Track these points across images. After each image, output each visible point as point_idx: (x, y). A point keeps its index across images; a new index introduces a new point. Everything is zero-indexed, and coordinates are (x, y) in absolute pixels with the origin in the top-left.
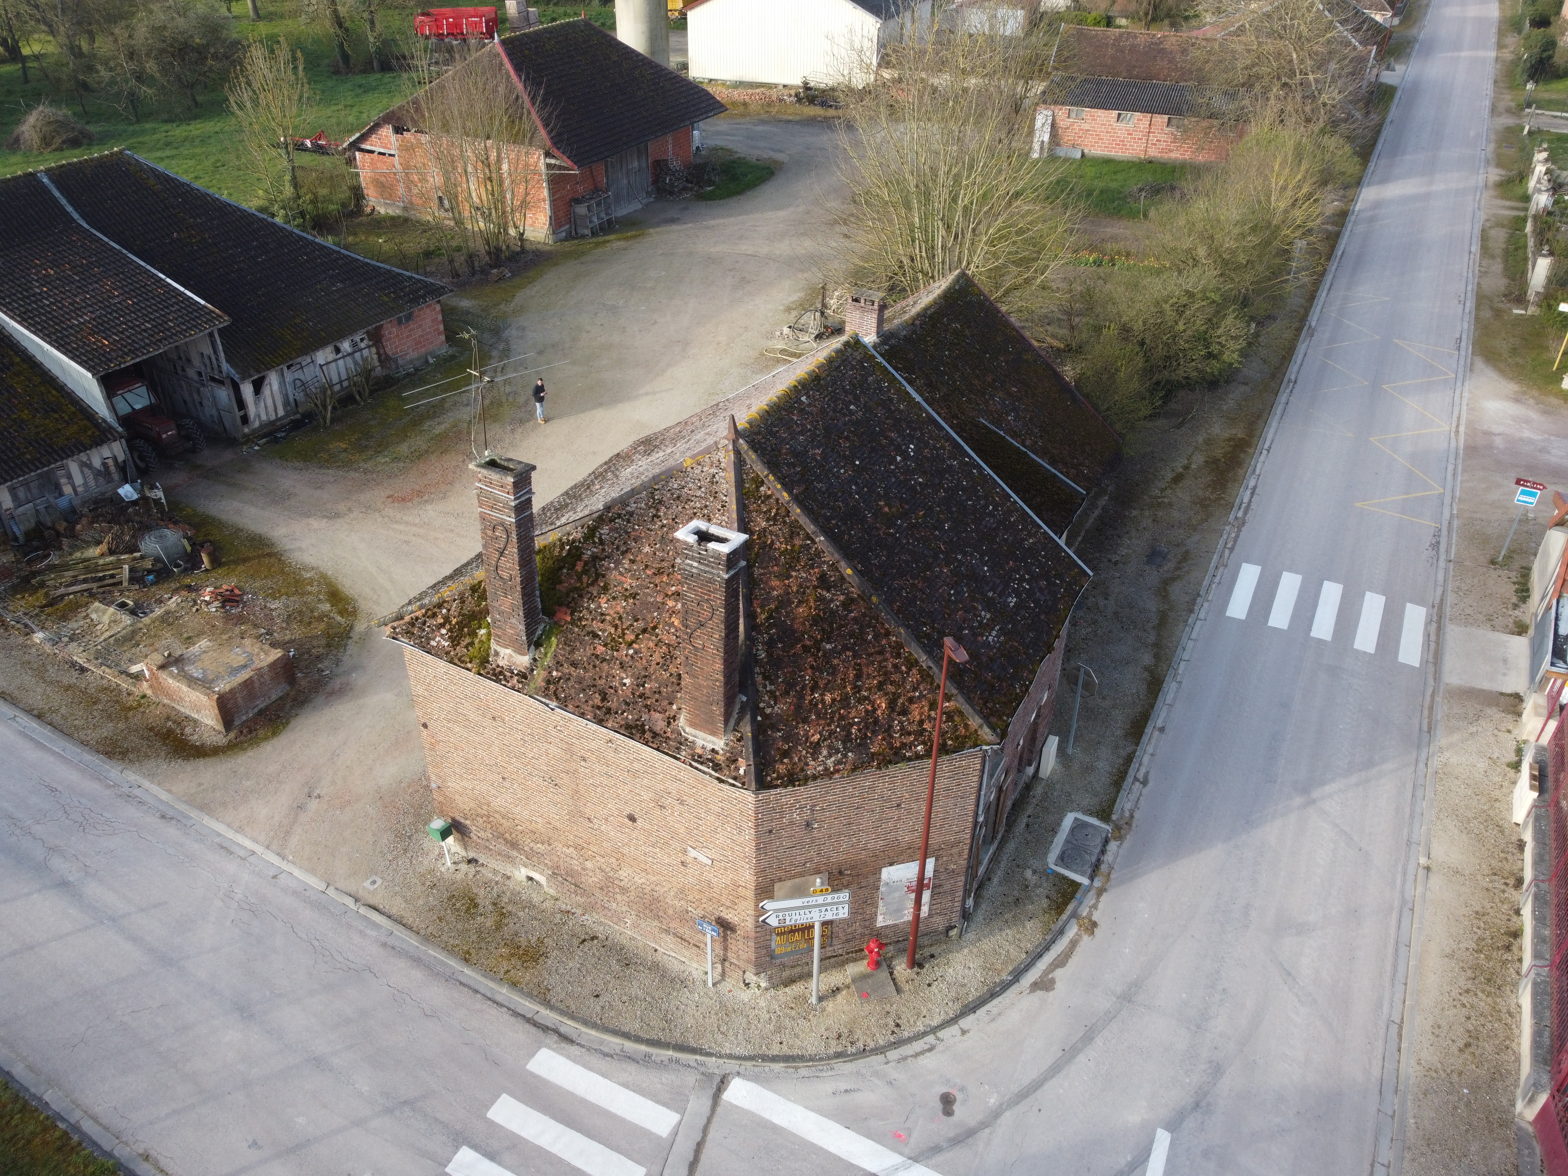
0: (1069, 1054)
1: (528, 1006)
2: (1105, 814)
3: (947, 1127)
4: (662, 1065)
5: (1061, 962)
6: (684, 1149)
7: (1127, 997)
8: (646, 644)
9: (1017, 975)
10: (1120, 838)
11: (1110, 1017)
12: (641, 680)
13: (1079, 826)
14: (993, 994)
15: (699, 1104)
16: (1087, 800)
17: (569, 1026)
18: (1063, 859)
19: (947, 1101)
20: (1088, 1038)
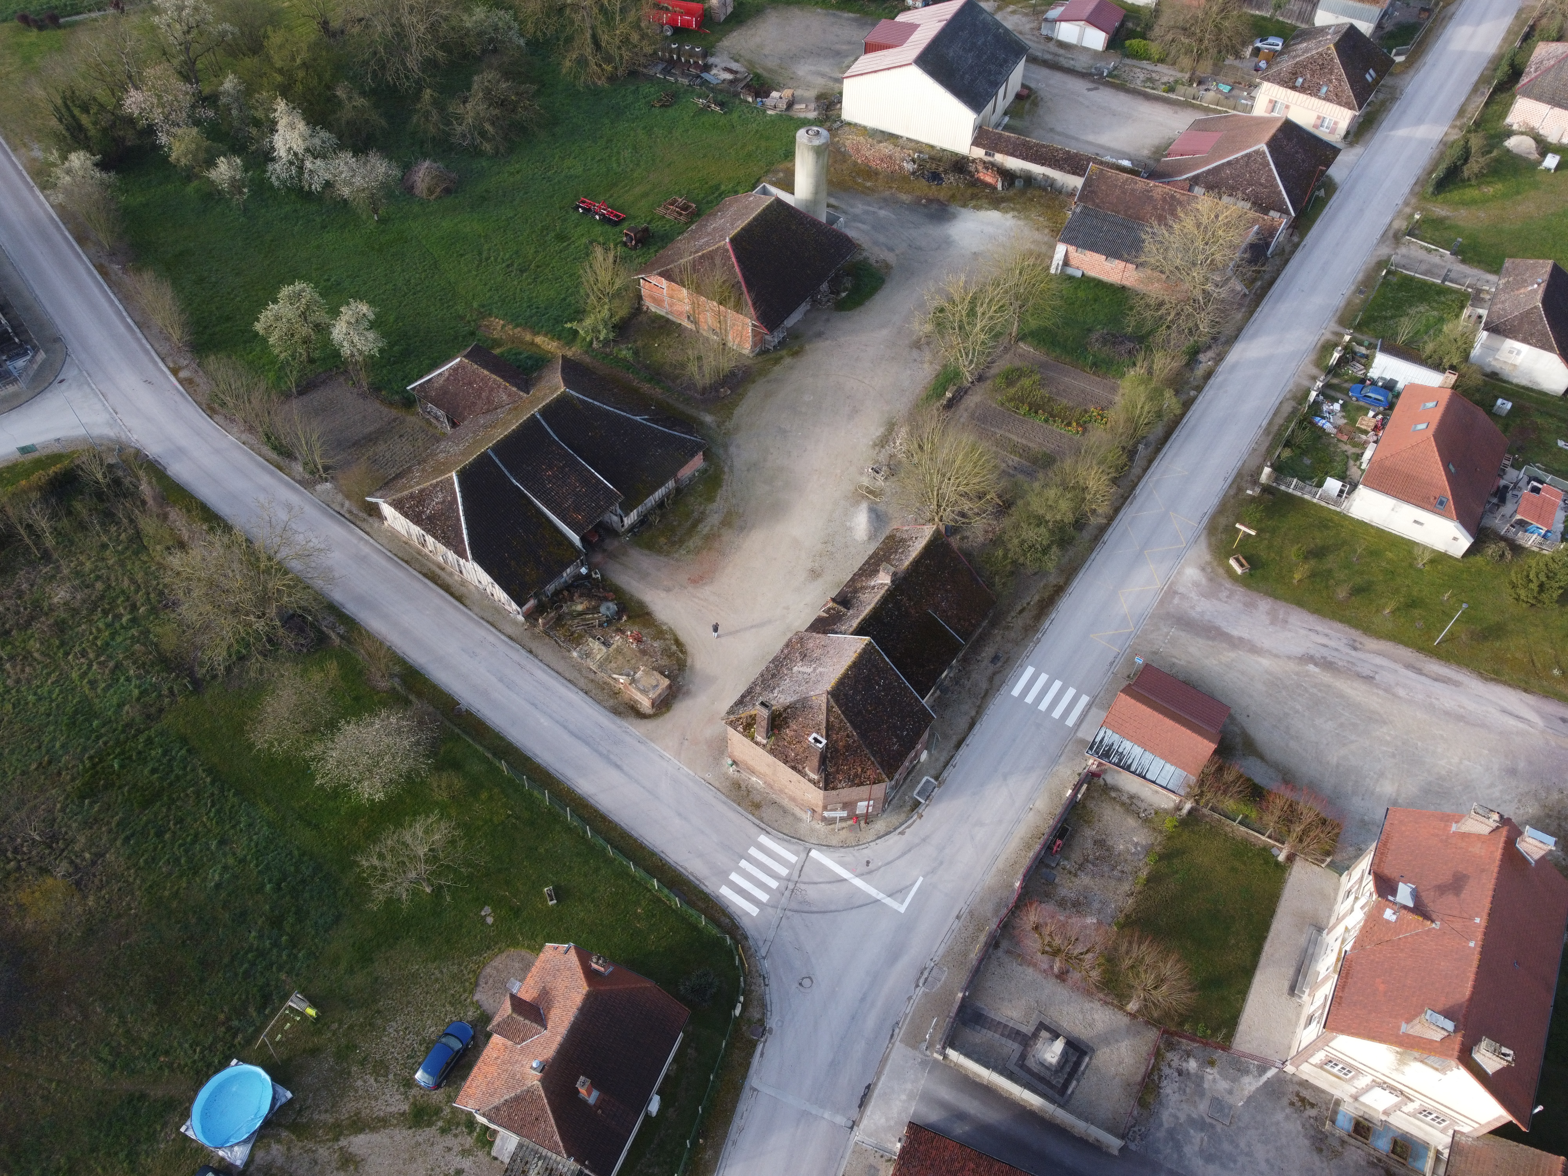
0: (904, 854)
1: (757, 822)
2: (936, 779)
3: (866, 869)
4: (793, 843)
5: (908, 827)
6: (799, 867)
7: (924, 840)
8: (798, 746)
9: (895, 829)
10: (939, 787)
11: (918, 845)
12: (797, 755)
13: (928, 781)
14: (887, 834)
15: (803, 856)
16: (933, 772)
17: (769, 829)
18: (919, 794)
19: (868, 863)
20: (909, 850)
